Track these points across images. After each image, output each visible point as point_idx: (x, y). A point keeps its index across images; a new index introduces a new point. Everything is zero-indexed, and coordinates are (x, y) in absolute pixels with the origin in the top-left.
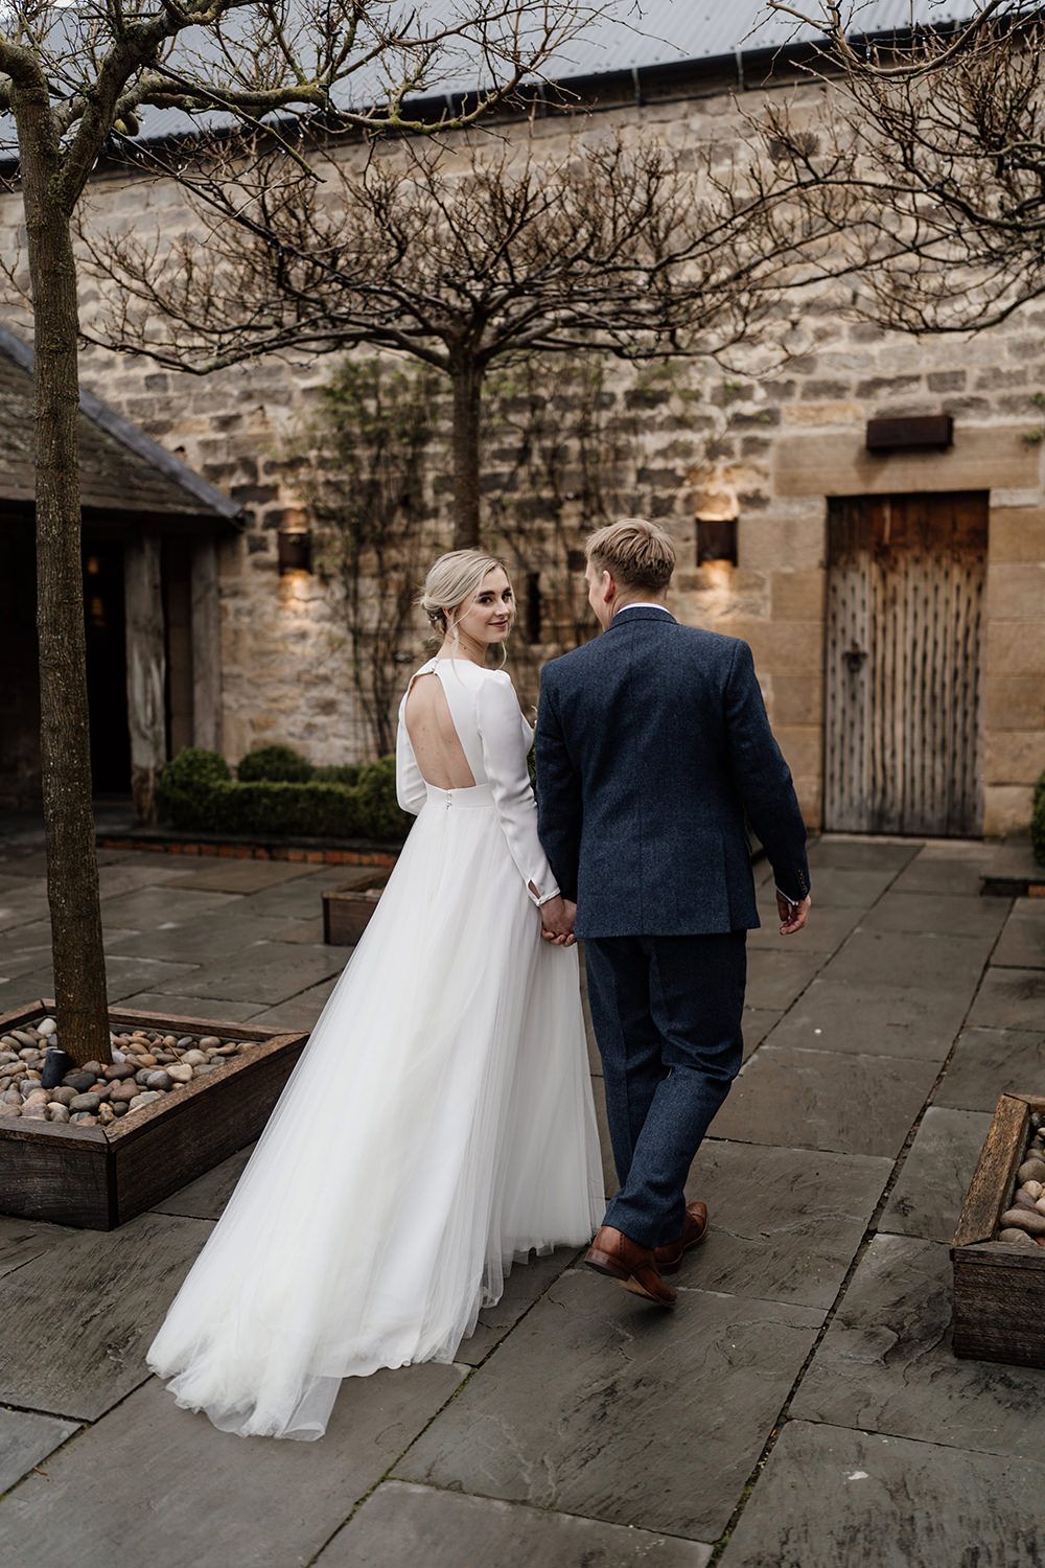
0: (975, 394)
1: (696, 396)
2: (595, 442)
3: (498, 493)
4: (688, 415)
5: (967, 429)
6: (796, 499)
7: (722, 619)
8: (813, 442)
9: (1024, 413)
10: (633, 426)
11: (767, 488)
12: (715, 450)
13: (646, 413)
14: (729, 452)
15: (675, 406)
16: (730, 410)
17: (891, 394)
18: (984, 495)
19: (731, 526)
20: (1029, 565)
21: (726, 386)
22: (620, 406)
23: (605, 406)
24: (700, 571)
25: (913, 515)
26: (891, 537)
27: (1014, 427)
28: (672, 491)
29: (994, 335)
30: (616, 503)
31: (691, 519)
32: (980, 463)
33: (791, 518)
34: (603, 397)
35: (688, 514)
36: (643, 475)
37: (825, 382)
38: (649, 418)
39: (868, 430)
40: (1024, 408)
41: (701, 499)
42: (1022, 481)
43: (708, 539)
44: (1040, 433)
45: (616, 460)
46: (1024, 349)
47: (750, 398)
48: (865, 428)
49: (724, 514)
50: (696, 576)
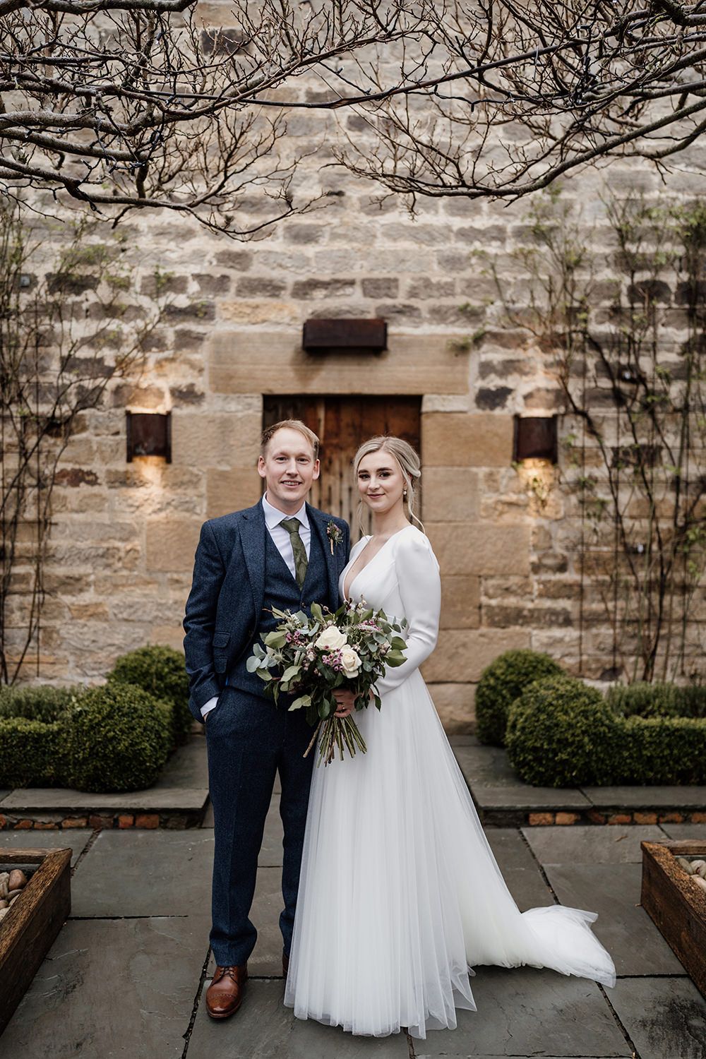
0: (407, 302)
1: (125, 285)
2: (14, 326)
4: (116, 303)
5: (401, 335)
6: (232, 395)
7: (155, 517)
8: (249, 338)
9: (453, 323)
10: (57, 311)
11: (202, 384)
12: (147, 341)
13: (72, 299)
14: (161, 345)
15: (103, 293)
16: (163, 302)
17: (326, 296)
18: (416, 400)
19: (165, 419)
20: (462, 469)
21: (157, 276)
22: (42, 288)
23: (27, 288)
24: (130, 467)
25: (347, 416)
26: (325, 438)
27: (444, 336)
28: (100, 381)
29: (423, 246)
30: (38, 391)
31: (121, 412)
32: (414, 369)
33: (226, 415)
34: (23, 278)
35: (117, 406)
36: (68, 363)
37: (260, 280)
38: (74, 303)
39: (305, 330)
40: (452, 319)
41: (131, 392)
42: (453, 388)
43: (141, 434)
44: (470, 341)
45: (37, 346)
46: (452, 262)
47: (182, 290)
48: (301, 328)
49: (155, 407)
50: (126, 472)
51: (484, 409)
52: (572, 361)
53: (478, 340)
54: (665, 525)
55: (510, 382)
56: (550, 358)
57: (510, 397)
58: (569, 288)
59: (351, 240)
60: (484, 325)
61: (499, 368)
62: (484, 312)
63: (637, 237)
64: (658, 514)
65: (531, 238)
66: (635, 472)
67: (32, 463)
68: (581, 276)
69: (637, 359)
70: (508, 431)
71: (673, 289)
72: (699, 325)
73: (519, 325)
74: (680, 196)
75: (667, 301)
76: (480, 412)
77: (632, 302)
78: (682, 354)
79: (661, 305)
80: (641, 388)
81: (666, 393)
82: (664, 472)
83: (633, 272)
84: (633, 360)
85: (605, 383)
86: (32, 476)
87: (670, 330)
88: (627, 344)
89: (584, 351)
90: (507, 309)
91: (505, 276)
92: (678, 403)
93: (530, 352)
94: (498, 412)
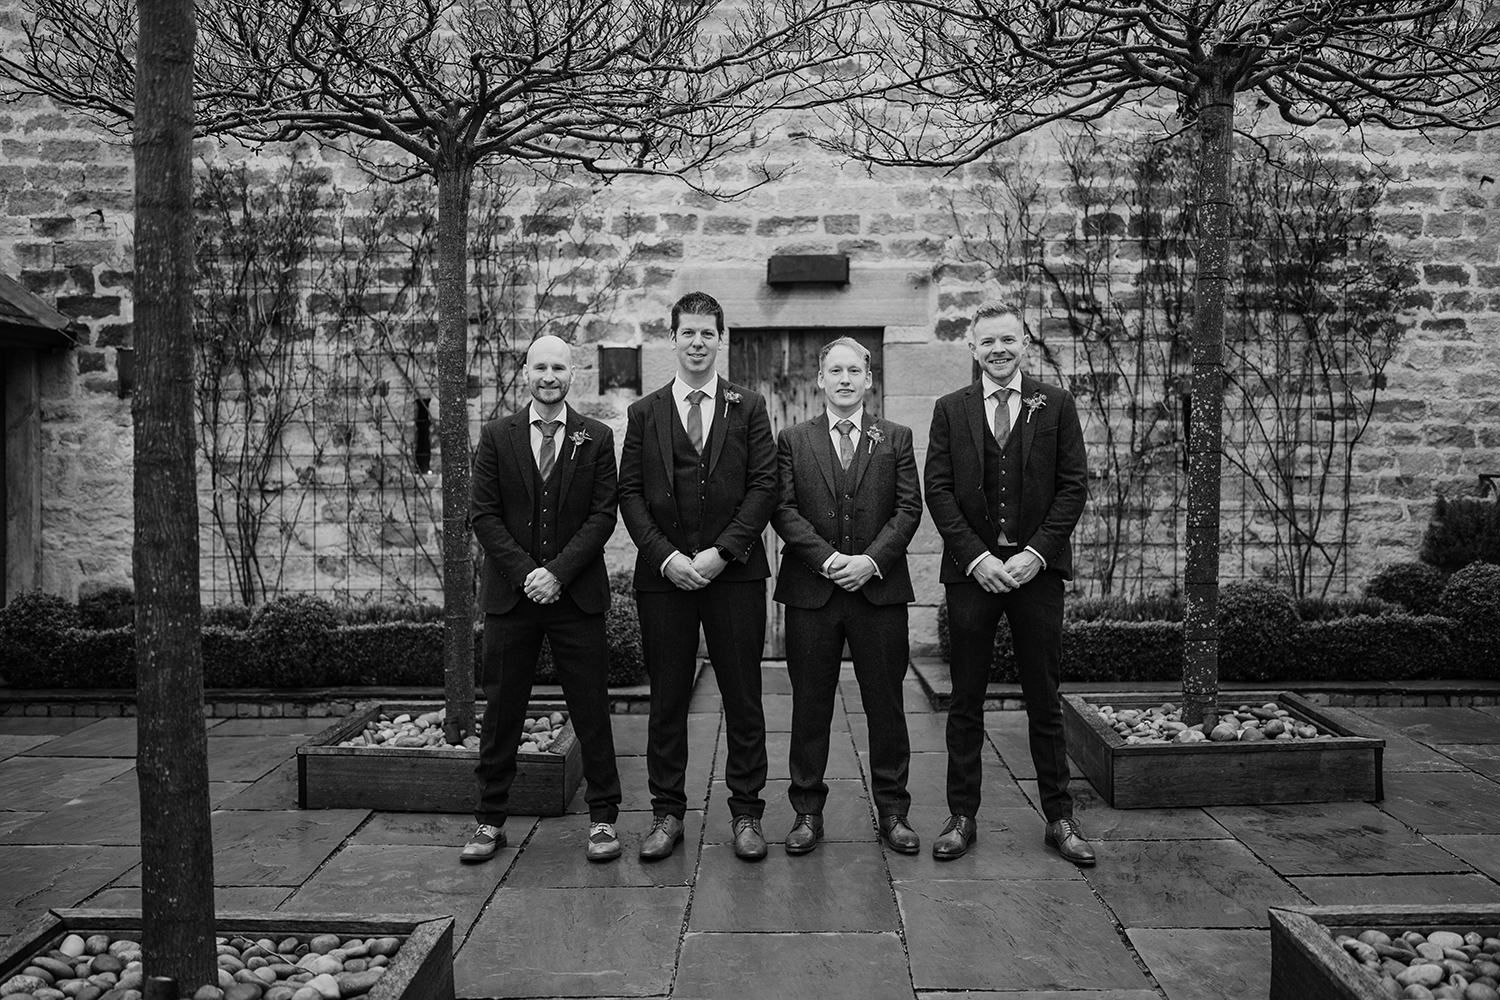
0: (868, 238)
1: (597, 226)
2: (492, 267)
3: (384, 314)
4: (588, 243)
5: (862, 269)
8: (716, 274)
9: (912, 257)
10: (534, 251)
12: (619, 278)
13: (547, 239)
14: (631, 281)
15: (576, 234)
16: (633, 240)
17: (790, 233)
18: (879, 331)
19: (636, 352)
21: (628, 218)
22: (518, 230)
23: (502, 230)
24: (602, 399)
25: (810, 348)
26: (789, 370)
27: (906, 269)
28: (574, 318)
29: (883, 183)
30: (514, 328)
31: (594, 346)
32: (875, 302)
34: (500, 221)
35: (590, 341)
36: (543, 301)
37: (726, 219)
38: (550, 243)
39: (769, 265)
40: (912, 253)
41: (603, 328)
42: (914, 320)
43: (614, 367)
44: (930, 274)
45: (514, 284)
46: (912, 199)
47: (652, 229)
48: (766, 263)
49: (626, 341)
50: (599, 404)
51: (943, 340)
52: (1027, 293)
53: (937, 273)
54: (1122, 451)
56: (1007, 290)
57: (969, 328)
58: (1025, 222)
59: (813, 179)
60: (943, 258)
61: (958, 299)
62: (943, 246)
63: (1089, 172)
64: (1114, 440)
65: (987, 173)
66: (1093, 399)
67: (509, 396)
68: (1036, 211)
69: (1091, 290)
71: (1127, 221)
72: (1151, 256)
73: (977, 259)
74: (1131, 131)
75: (1121, 233)
76: (940, 342)
77: (1087, 235)
78: (1137, 284)
79: (1115, 237)
80: (1097, 318)
81: (1121, 321)
82: (1119, 400)
83: (1087, 207)
84: (1087, 291)
85: (1062, 313)
86: (508, 409)
87: (1125, 261)
88: (1080, 275)
89: (1040, 283)
90: (965, 243)
91: (961, 211)
92: (1132, 332)
93: (988, 284)
94: (957, 342)
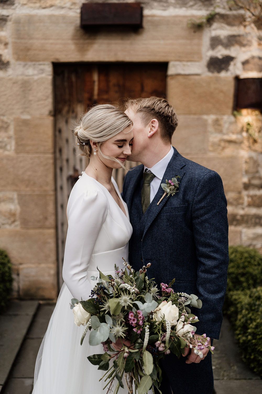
5: (153, 16)
6: (29, 63)
8: (41, 20)
9: (191, 6)
11: (7, 54)
18: (163, 66)
20: (196, 117)
25: (114, 79)
26: (99, 94)
27: (185, 17)
32: (162, 42)
33: (26, 78)
39: (82, 13)
40: (191, 3)
42: (190, 57)
44: (204, 20)
48: (79, 11)
51: (213, 72)
53: (211, 19)
55: (232, 52)
57: (232, 63)
60: (215, 8)
61: (225, 41)
70: (230, 89)
73: (241, 8)
76: (210, 74)
93: (248, 29)
94: (223, 74)
